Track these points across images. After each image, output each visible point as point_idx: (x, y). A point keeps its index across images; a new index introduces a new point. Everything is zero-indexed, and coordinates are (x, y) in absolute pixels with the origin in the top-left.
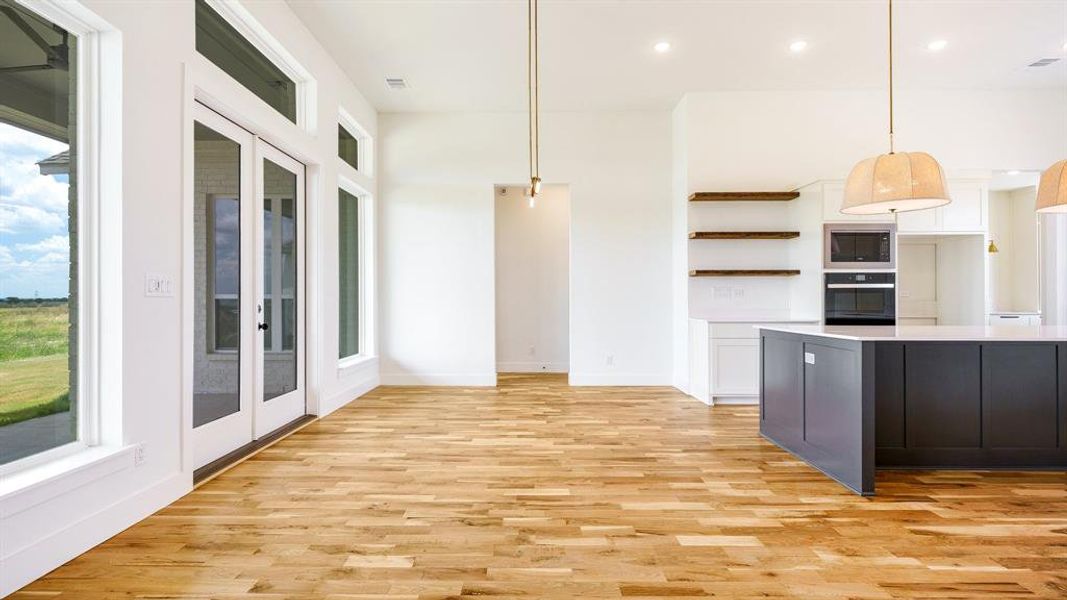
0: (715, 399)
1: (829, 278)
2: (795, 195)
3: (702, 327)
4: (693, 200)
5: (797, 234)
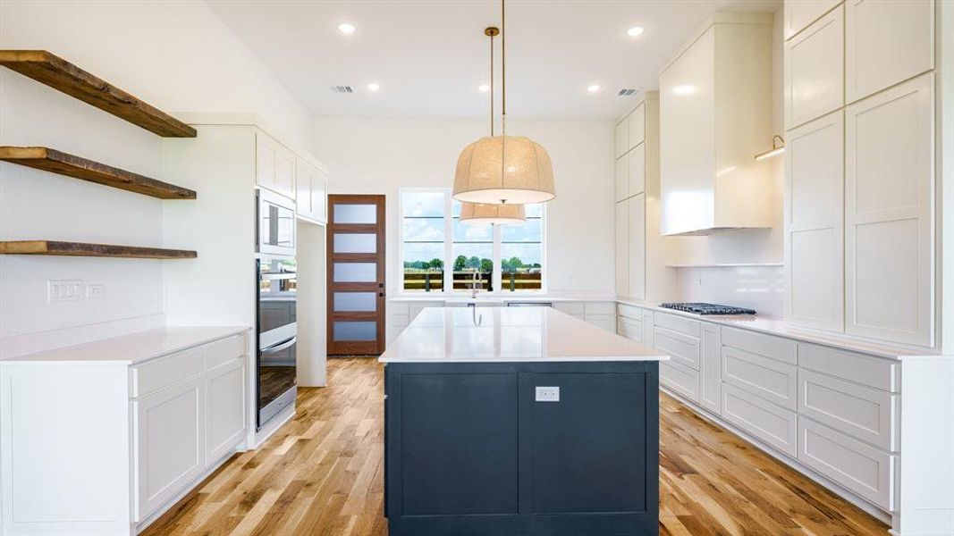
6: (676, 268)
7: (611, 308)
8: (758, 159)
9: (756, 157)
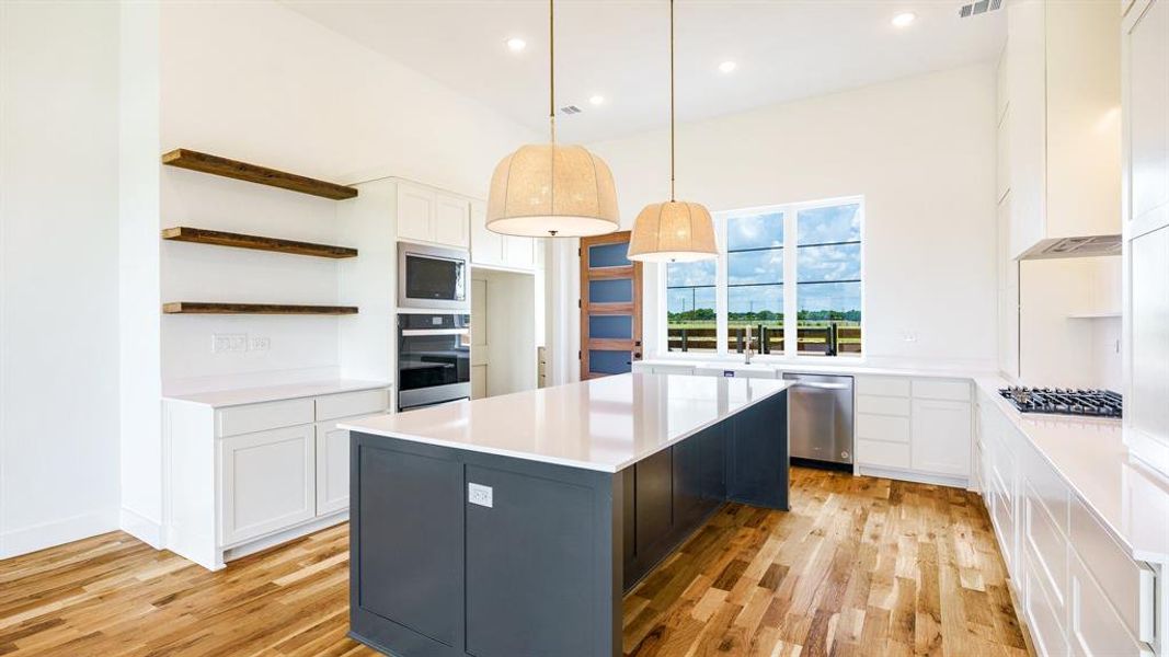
0: (227, 553)
1: (405, 321)
2: (349, 192)
3: (199, 419)
4: (171, 163)
5: (353, 252)
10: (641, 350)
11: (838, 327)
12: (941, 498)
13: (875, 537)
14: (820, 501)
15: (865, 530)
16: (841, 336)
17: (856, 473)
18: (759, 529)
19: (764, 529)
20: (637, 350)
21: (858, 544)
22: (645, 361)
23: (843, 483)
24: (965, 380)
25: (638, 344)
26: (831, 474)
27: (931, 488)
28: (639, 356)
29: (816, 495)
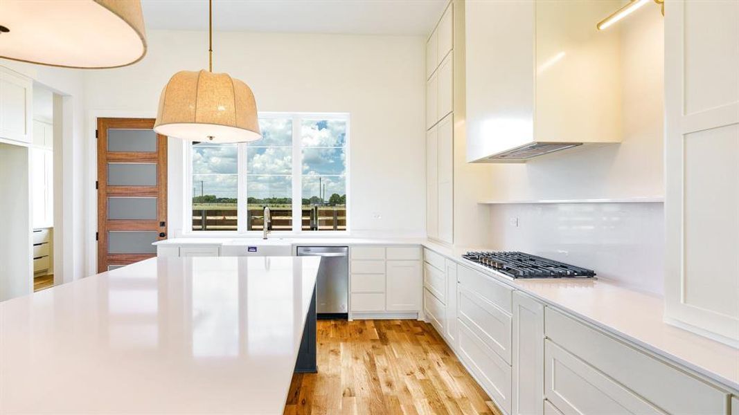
6: (490, 205)
7: (416, 253)
8: (603, 27)
9: (599, 25)
10: (166, 231)
11: (319, 209)
12: (408, 331)
13: (389, 384)
14: (336, 353)
15: (380, 377)
16: (320, 215)
17: (350, 319)
18: (300, 403)
19: (304, 403)
20: (162, 230)
21: (382, 397)
22: (171, 240)
23: (346, 331)
24: (417, 246)
25: (163, 224)
26: (333, 322)
27: (398, 323)
28: (163, 235)
29: (332, 348)
